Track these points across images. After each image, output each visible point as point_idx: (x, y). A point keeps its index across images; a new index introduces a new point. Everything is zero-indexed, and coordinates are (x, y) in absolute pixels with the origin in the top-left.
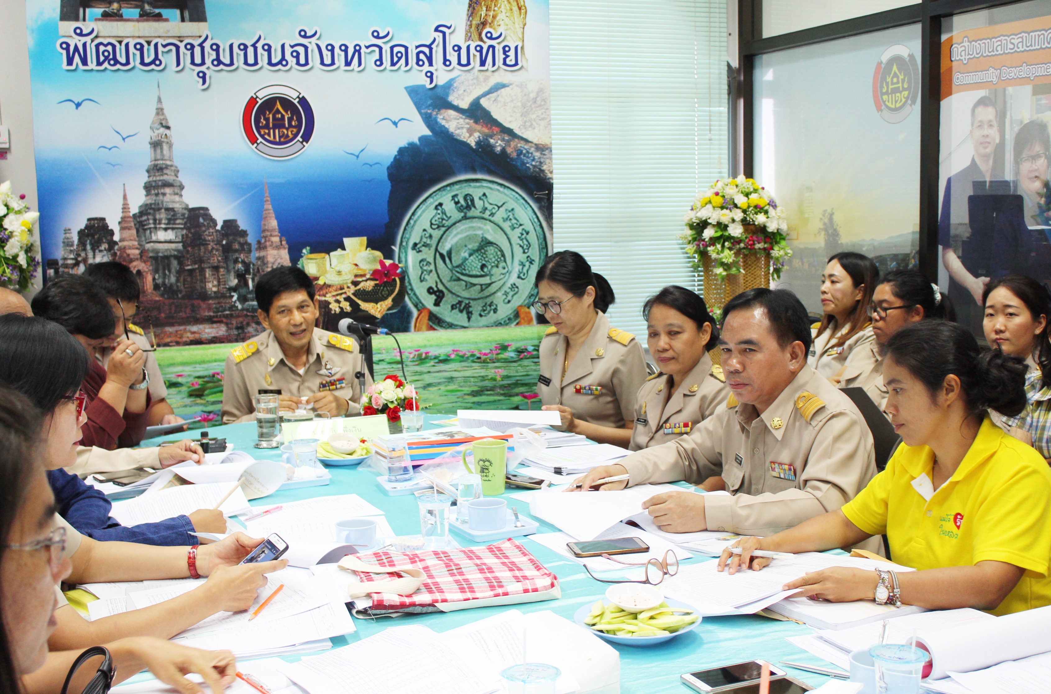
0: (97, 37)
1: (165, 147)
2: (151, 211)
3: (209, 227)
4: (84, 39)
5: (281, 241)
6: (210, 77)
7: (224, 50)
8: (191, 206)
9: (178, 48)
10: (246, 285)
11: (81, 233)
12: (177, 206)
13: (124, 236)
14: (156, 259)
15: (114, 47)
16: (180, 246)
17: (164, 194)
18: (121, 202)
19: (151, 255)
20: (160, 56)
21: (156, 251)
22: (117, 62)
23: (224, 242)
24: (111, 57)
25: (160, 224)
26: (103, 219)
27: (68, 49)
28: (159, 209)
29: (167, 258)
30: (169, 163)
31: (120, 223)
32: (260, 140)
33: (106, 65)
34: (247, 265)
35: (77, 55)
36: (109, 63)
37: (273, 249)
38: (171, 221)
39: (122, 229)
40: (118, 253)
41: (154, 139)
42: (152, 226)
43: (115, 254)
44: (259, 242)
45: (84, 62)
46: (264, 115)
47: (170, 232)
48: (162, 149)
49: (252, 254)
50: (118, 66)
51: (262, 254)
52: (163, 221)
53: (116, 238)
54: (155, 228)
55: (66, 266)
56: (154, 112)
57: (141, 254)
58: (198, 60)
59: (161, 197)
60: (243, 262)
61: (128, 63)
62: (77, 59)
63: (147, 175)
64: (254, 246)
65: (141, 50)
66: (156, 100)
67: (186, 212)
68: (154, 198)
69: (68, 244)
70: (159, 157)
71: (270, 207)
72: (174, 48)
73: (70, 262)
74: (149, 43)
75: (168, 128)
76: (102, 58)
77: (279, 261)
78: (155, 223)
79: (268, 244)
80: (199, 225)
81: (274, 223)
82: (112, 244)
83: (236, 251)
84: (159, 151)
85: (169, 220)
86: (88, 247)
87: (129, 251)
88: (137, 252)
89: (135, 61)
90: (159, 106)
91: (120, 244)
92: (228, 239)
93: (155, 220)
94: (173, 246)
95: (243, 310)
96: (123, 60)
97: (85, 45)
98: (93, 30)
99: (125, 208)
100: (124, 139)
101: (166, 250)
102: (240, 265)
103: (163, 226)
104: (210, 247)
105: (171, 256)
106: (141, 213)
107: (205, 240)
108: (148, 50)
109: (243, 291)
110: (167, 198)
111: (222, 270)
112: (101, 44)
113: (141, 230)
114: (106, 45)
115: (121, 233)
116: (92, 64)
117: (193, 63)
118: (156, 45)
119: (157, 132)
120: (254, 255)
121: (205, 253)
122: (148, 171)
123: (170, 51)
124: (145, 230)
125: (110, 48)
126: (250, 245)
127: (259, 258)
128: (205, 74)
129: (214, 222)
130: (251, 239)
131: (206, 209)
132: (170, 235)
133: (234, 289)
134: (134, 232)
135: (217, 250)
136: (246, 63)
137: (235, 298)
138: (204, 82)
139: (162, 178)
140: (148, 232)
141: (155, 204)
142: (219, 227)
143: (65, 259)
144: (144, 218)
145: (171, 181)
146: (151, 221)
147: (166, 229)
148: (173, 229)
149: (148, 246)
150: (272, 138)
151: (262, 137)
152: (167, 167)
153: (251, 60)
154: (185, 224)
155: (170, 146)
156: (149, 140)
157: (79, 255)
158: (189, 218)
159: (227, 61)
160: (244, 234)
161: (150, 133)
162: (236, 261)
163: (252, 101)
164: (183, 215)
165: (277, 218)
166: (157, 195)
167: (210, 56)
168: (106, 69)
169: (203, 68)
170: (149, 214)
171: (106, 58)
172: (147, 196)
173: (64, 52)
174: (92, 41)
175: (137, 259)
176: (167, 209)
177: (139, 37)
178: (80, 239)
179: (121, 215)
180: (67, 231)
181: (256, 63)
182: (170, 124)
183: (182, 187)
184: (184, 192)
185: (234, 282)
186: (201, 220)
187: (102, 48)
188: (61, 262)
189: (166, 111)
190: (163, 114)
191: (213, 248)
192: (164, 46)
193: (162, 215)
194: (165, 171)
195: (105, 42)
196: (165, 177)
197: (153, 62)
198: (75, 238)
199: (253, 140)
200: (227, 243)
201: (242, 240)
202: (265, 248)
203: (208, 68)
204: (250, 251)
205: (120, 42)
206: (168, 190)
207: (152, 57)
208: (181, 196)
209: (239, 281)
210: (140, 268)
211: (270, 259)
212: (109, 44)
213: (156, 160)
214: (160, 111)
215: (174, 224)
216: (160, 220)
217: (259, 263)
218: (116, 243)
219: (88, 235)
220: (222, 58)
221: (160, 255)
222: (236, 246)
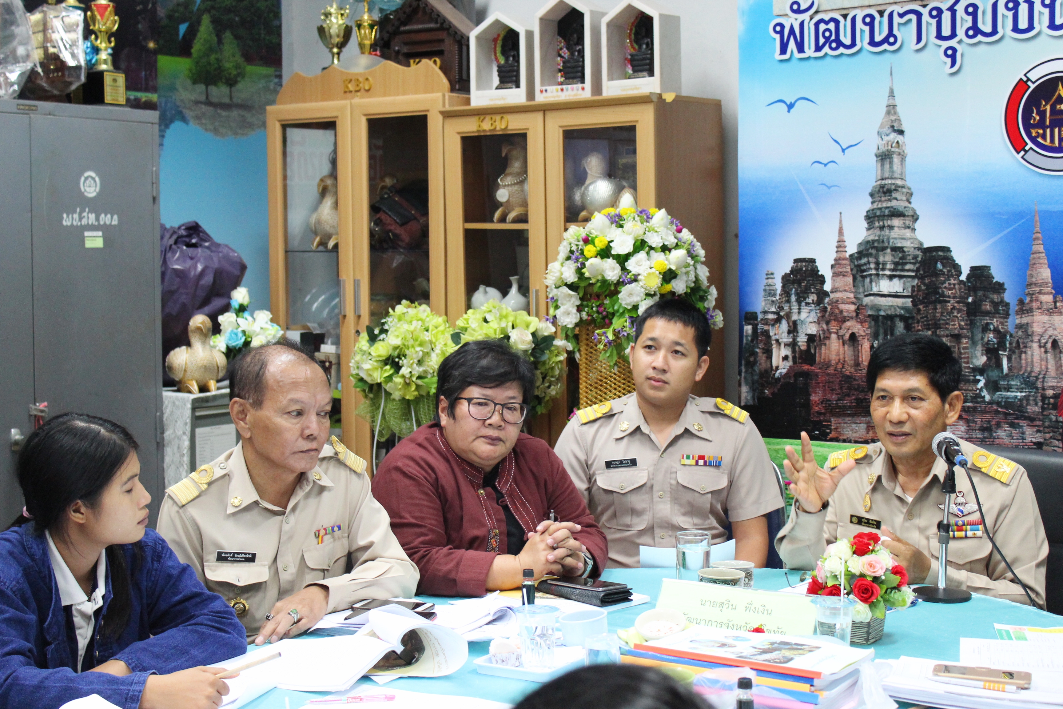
0: (817, 12)
1: (896, 159)
2: (873, 251)
3: (949, 276)
4: (801, 17)
5: (1055, 302)
6: (962, 55)
7: (984, 12)
8: (926, 246)
9: (919, 15)
10: (999, 365)
11: (785, 278)
12: (907, 245)
13: (837, 285)
14: (875, 318)
15: (837, 22)
16: (908, 302)
17: (891, 227)
18: (836, 238)
19: (870, 312)
20: (895, 32)
21: (877, 308)
22: (840, 44)
23: (970, 300)
24: (833, 37)
25: (883, 269)
26: (813, 261)
27: (781, 33)
28: (884, 249)
29: (890, 318)
30: (899, 182)
31: (832, 266)
32: (1030, 145)
33: (826, 49)
34: (1001, 336)
35: (792, 39)
36: (831, 48)
37: (1042, 314)
38: (899, 265)
39: (836, 275)
40: (829, 308)
41: (883, 149)
42: (873, 272)
43: (824, 310)
44: (1021, 302)
45: (801, 49)
46: (1038, 107)
47: (896, 281)
48: (891, 163)
49: (1010, 320)
50: (842, 50)
51: (1025, 320)
52: (888, 266)
53: (827, 287)
54: (878, 275)
55: (766, 322)
56: (884, 110)
57: (858, 311)
58: (946, 32)
59: (887, 231)
60: (996, 331)
61: (853, 44)
62: (792, 45)
63: (870, 199)
64: (1014, 307)
65: (871, 25)
66: (887, 93)
67: (919, 253)
68: (878, 232)
69: (770, 293)
70: (886, 175)
71: (1041, 248)
72: (913, 17)
73: (771, 316)
74: (881, 13)
75: (901, 132)
76: (822, 41)
77: (1050, 332)
78: (877, 269)
79: (1035, 305)
80: (936, 274)
81: (1045, 274)
82: (823, 294)
83: (987, 313)
84: (887, 166)
85: (896, 264)
86: (793, 298)
87: (842, 307)
88: (853, 307)
89: (863, 41)
90: (891, 102)
91: (832, 296)
92: (975, 296)
93: (877, 263)
94: (899, 302)
95: (991, 403)
96: (848, 41)
97: (802, 24)
98: (812, 4)
99: (841, 246)
100: (843, 150)
101: (891, 307)
102: (991, 335)
103: (888, 273)
104: (949, 306)
105: (896, 316)
106: (861, 254)
107: (943, 295)
108: (880, 23)
109: (994, 374)
110: (895, 233)
111: (964, 341)
112: (822, 21)
113: (859, 278)
114: (827, 23)
115: (833, 281)
116: (810, 51)
117: (939, 36)
118: (891, 15)
119: (886, 139)
120: (1014, 320)
121: (942, 313)
122: (872, 195)
123: (910, 21)
124: (864, 277)
125: (832, 26)
126: (1007, 305)
127: (1019, 327)
128: (954, 50)
129: (957, 269)
130: (1008, 297)
131: (947, 250)
132: (896, 286)
133: (981, 371)
134: (850, 279)
135: (959, 311)
136: (1016, 29)
137: (981, 384)
138: (953, 64)
139: (889, 204)
140: (868, 280)
141: (878, 241)
142: (963, 277)
143: (765, 312)
144: (864, 261)
145: (901, 209)
146: (872, 266)
147: (891, 277)
148: (901, 277)
149: (867, 300)
150: (1048, 143)
151: (1034, 140)
152: (897, 188)
153: (1023, 24)
154: (917, 270)
155: (903, 158)
156: (875, 150)
157: (781, 308)
158: (923, 262)
159: (987, 28)
160: (1000, 288)
161: (877, 141)
162: (985, 329)
163: (1021, 85)
164: (915, 257)
165: (1051, 266)
166: (882, 228)
167: (964, 22)
168: (826, 54)
169: (952, 43)
170: (870, 255)
171: (827, 39)
172: (868, 229)
173: (778, 37)
174: (811, 18)
175: (852, 318)
176: (894, 249)
177: (870, 6)
178: (783, 287)
179: (834, 255)
180: (770, 275)
181: (1031, 27)
182: (904, 128)
183: (915, 218)
184: (917, 225)
185: (981, 360)
186: (939, 266)
187: (822, 27)
188: (760, 316)
189: (898, 109)
190: (895, 113)
191: (954, 308)
192: (901, 16)
193: (887, 258)
194: (894, 195)
195: (826, 17)
196: (894, 203)
197: (885, 40)
198: (779, 286)
199: (1019, 146)
200: (974, 301)
201: (996, 297)
202: (1030, 311)
203: (960, 42)
204: (1007, 315)
205: (845, 16)
206: (896, 222)
207: (885, 32)
208: (914, 230)
209: (989, 359)
210: (855, 331)
211: (1037, 329)
212: (833, 20)
213: (882, 179)
214: (891, 109)
215: (903, 270)
216: (884, 264)
217: (1020, 333)
218: (826, 294)
219: (793, 282)
220: (980, 25)
221: (882, 313)
222: (987, 306)
